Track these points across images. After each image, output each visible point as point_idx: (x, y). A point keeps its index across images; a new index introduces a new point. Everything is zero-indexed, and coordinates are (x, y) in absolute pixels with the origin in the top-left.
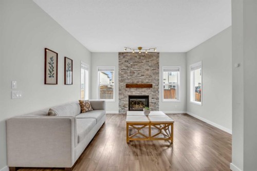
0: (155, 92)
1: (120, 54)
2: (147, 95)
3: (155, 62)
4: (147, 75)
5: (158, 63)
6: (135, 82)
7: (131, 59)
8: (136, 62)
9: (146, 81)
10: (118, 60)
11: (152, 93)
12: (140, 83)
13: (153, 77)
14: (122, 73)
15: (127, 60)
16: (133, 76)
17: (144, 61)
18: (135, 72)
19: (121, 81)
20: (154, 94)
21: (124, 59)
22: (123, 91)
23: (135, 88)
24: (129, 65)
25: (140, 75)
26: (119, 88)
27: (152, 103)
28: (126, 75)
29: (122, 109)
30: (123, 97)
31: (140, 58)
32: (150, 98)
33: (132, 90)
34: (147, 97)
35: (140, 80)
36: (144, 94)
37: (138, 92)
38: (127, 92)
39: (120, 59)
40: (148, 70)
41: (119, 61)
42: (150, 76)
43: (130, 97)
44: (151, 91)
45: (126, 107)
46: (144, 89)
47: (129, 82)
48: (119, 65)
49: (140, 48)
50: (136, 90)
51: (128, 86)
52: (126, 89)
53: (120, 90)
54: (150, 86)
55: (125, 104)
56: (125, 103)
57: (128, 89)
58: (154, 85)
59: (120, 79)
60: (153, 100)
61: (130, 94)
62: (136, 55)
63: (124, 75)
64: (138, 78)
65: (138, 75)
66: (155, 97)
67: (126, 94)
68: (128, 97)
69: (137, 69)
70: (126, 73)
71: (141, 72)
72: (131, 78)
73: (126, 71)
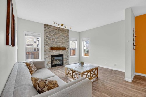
0: (66, 52)
1: (45, 25)
3: (66, 35)
4: (63, 42)
5: (68, 36)
6: (56, 46)
7: (53, 30)
8: (56, 33)
9: (62, 46)
10: (43, 30)
11: (65, 53)
12: (58, 47)
13: (66, 44)
14: (47, 39)
15: (50, 31)
16: (55, 42)
17: (61, 33)
18: (56, 39)
19: (46, 45)
21: (48, 30)
22: (48, 52)
23: (56, 50)
24: (52, 34)
26: (45, 50)
27: (65, 59)
28: (50, 41)
29: (47, 65)
30: (47, 56)
31: (58, 31)
32: (64, 56)
33: (54, 51)
34: (62, 56)
35: (59, 45)
36: (61, 54)
37: (58, 53)
39: (45, 29)
40: (63, 39)
41: (45, 31)
42: (64, 43)
43: (53, 56)
45: (50, 64)
46: (61, 51)
47: (52, 46)
48: (45, 33)
49: (62, 25)
52: (50, 51)
53: (45, 52)
54: (65, 49)
55: (49, 61)
57: (51, 51)
59: (45, 44)
61: (52, 54)
63: (48, 41)
64: (58, 43)
65: (58, 42)
66: (67, 55)
67: (50, 54)
68: (51, 56)
69: (56, 38)
70: (49, 39)
71: (59, 40)
72: (53, 44)
73: (50, 38)
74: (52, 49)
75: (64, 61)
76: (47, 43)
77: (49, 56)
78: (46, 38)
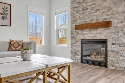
0: (117, 33)
2: (104, 39)
4: (105, 7)
9: (102, 18)
11: (113, 35)
13: (115, 9)
14: (75, 12)
16: (86, 13)
18: (88, 7)
19: (72, 22)
20: (116, 36)
23: (88, 30)
25: (94, 11)
26: (71, 31)
27: (112, 51)
28: (78, 14)
29: (74, 56)
30: (75, 42)
32: (109, 44)
33: (85, 32)
34: (104, 42)
35: (95, 17)
37: (92, 35)
38: (79, 36)
43: (83, 42)
44: (111, 32)
45: (78, 55)
46: (100, 30)
47: (79, 22)
48: (71, 3)
50: (90, 32)
52: (78, 31)
53: (71, 34)
55: (76, 51)
56: (76, 49)
58: (114, 21)
59: (72, 20)
60: (113, 46)
61: (82, 37)
63: (76, 15)
64: (92, 15)
65: (92, 11)
66: (118, 42)
67: (78, 38)
68: (80, 42)
69: (90, 4)
70: (78, 11)
71: (96, 6)
72: (83, 17)
73: (78, 8)
74: (77, 27)
75: (109, 58)
76: (74, 19)
77: (77, 41)
78: (72, 11)
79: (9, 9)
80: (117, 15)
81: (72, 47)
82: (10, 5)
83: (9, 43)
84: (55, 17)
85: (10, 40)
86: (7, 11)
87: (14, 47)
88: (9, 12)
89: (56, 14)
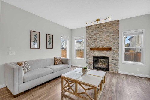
0: (114, 54)
1: (87, 27)
2: (107, 56)
3: (115, 29)
4: (108, 40)
5: (118, 30)
6: (98, 46)
7: (95, 30)
8: (98, 31)
9: (106, 45)
11: (112, 55)
12: (101, 47)
13: (113, 42)
14: (89, 40)
15: (92, 31)
16: (97, 42)
17: (105, 30)
18: (98, 39)
19: (88, 46)
20: (114, 56)
21: (90, 31)
22: (89, 53)
23: (98, 51)
24: (93, 34)
25: (101, 41)
26: (87, 51)
27: (112, 63)
28: (91, 42)
29: (89, 65)
30: (89, 57)
31: (101, 28)
32: (110, 59)
33: (96, 52)
34: (107, 58)
35: (102, 45)
37: (100, 54)
38: (92, 54)
39: (87, 31)
40: (108, 36)
41: (87, 33)
42: (111, 41)
44: (111, 53)
45: (91, 64)
46: (105, 52)
47: (93, 46)
48: (87, 35)
49: (98, 20)
50: (99, 52)
51: (91, 49)
53: (87, 52)
54: (110, 49)
55: (90, 62)
56: (90, 61)
57: (92, 51)
58: (113, 48)
59: (87, 44)
60: (112, 60)
61: (94, 55)
62: (98, 26)
63: (90, 42)
64: (100, 43)
65: (100, 41)
66: (115, 59)
67: (91, 55)
68: (93, 57)
69: (99, 37)
70: (91, 40)
71: (103, 39)
72: (94, 44)
73: (91, 38)
75: (110, 67)
76: (89, 44)
77: (91, 57)
78: (87, 39)
79: (52, 38)
80: (115, 45)
81: (87, 60)
82: (52, 36)
83: (54, 59)
84: (75, 41)
85: (55, 58)
86: (51, 39)
87: (58, 62)
88: (52, 40)
89: (75, 40)
